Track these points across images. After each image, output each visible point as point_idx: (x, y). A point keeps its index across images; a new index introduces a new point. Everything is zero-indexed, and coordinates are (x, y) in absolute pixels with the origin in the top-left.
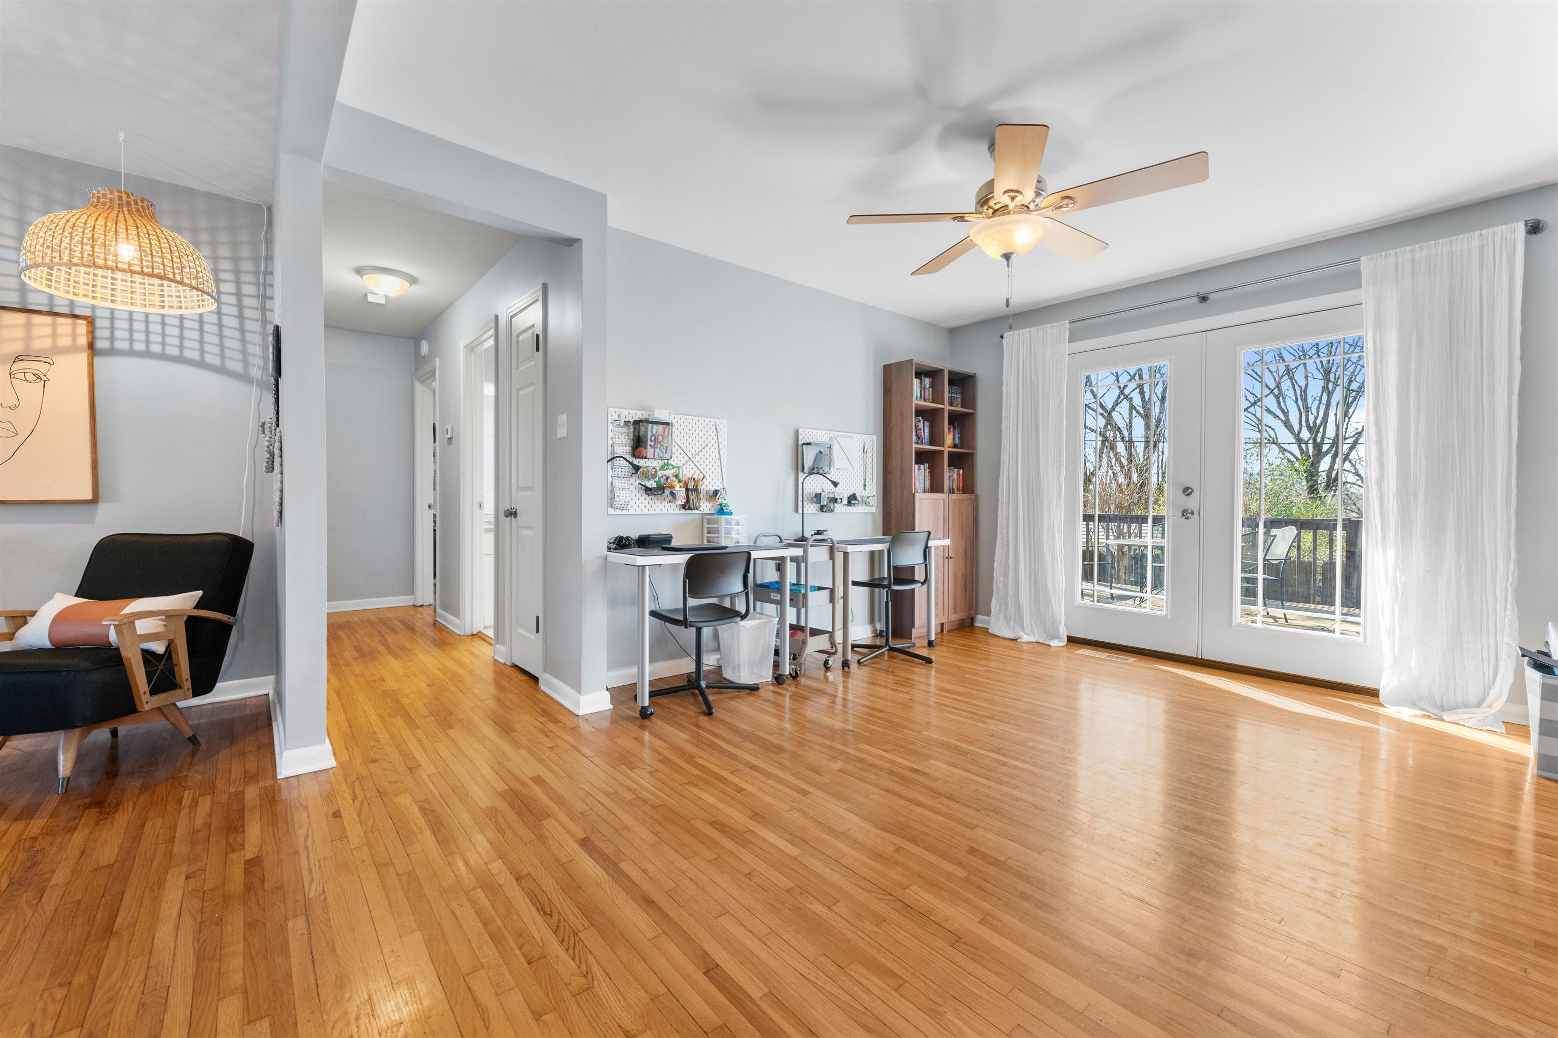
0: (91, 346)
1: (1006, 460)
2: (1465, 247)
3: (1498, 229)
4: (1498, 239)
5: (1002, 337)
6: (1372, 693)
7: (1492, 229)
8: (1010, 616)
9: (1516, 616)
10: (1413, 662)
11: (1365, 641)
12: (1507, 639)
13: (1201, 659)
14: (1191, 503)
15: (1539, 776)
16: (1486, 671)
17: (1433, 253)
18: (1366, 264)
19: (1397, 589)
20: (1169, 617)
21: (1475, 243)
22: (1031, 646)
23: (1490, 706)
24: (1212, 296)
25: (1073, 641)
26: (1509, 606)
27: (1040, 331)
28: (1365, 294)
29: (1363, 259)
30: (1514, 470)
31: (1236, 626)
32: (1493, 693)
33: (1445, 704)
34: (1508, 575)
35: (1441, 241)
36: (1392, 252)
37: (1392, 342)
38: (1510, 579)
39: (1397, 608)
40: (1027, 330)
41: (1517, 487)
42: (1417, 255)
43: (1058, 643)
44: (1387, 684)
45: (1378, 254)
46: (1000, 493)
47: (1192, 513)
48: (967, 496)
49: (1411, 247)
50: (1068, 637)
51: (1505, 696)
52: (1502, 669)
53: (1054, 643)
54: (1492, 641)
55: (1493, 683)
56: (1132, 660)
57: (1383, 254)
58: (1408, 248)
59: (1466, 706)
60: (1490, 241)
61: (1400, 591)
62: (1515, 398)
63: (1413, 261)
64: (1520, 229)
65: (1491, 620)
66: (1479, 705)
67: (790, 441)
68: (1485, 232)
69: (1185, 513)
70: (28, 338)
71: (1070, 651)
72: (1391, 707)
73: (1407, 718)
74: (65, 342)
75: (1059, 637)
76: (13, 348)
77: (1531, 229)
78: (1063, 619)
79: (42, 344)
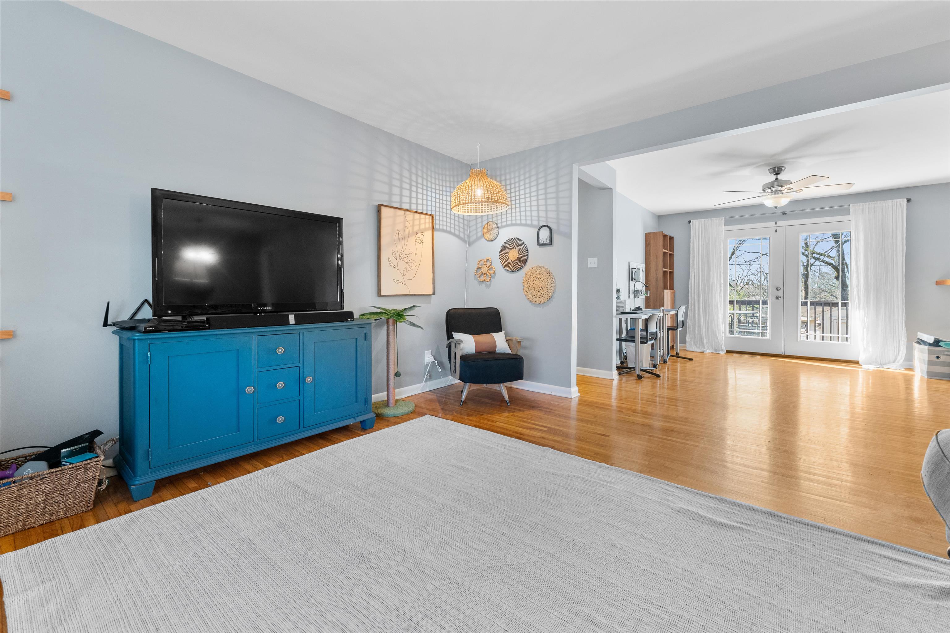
0: (433, 228)
1: (693, 275)
2: (887, 205)
3: (898, 200)
4: (898, 203)
5: (690, 222)
6: (857, 362)
7: (896, 200)
8: (697, 343)
9: (906, 331)
10: (871, 349)
11: (851, 344)
12: (903, 339)
13: (785, 355)
14: (780, 293)
15: (928, 378)
16: (895, 351)
17: (876, 206)
18: (852, 207)
19: (865, 324)
20: (770, 339)
21: (890, 204)
22: (709, 354)
23: (898, 362)
24: (788, 213)
25: (728, 352)
26: (904, 328)
27: (710, 221)
28: (851, 217)
29: (851, 205)
30: (904, 282)
31: (800, 341)
32: (899, 358)
33: (882, 363)
34: (903, 317)
35: (879, 202)
36: (862, 204)
37: (862, 236)
38: (904, 319)
39: (865, 330)
40: (703, 220)
41: (905, 288)
42: (870, 206)
43: (723, 353)
44: (861, 359)
45: (857, 204)
46: (690, 290)
47: (780, 298)
48: (671, 290)
49: (869, 203)
50: (726, 350)
51: (903, 358)
52: (902, 349)
53: (721, 352)
54: (898, 340)
55: (898, 355)
56: (759, 357)
57: (858, 204)
58: (867, 203)
59: (889, 363)
60: (895, 204)
61: (866, 325)
62: (904, 258)
63: (869, 208)
64: (905, 200)
65: (897, 333)
66: (894, 362)
67: (627, 268)
68: (894, 200)
69: (777, 298)
70: (420, 224)
71: (730, 355)
72: (864, 366)
73: (870, 368)
74: (427, 226)
75: (722, 350)
76: (416, 229)
77: (908, 201)
78: (723, 342)
79: (422, 227)
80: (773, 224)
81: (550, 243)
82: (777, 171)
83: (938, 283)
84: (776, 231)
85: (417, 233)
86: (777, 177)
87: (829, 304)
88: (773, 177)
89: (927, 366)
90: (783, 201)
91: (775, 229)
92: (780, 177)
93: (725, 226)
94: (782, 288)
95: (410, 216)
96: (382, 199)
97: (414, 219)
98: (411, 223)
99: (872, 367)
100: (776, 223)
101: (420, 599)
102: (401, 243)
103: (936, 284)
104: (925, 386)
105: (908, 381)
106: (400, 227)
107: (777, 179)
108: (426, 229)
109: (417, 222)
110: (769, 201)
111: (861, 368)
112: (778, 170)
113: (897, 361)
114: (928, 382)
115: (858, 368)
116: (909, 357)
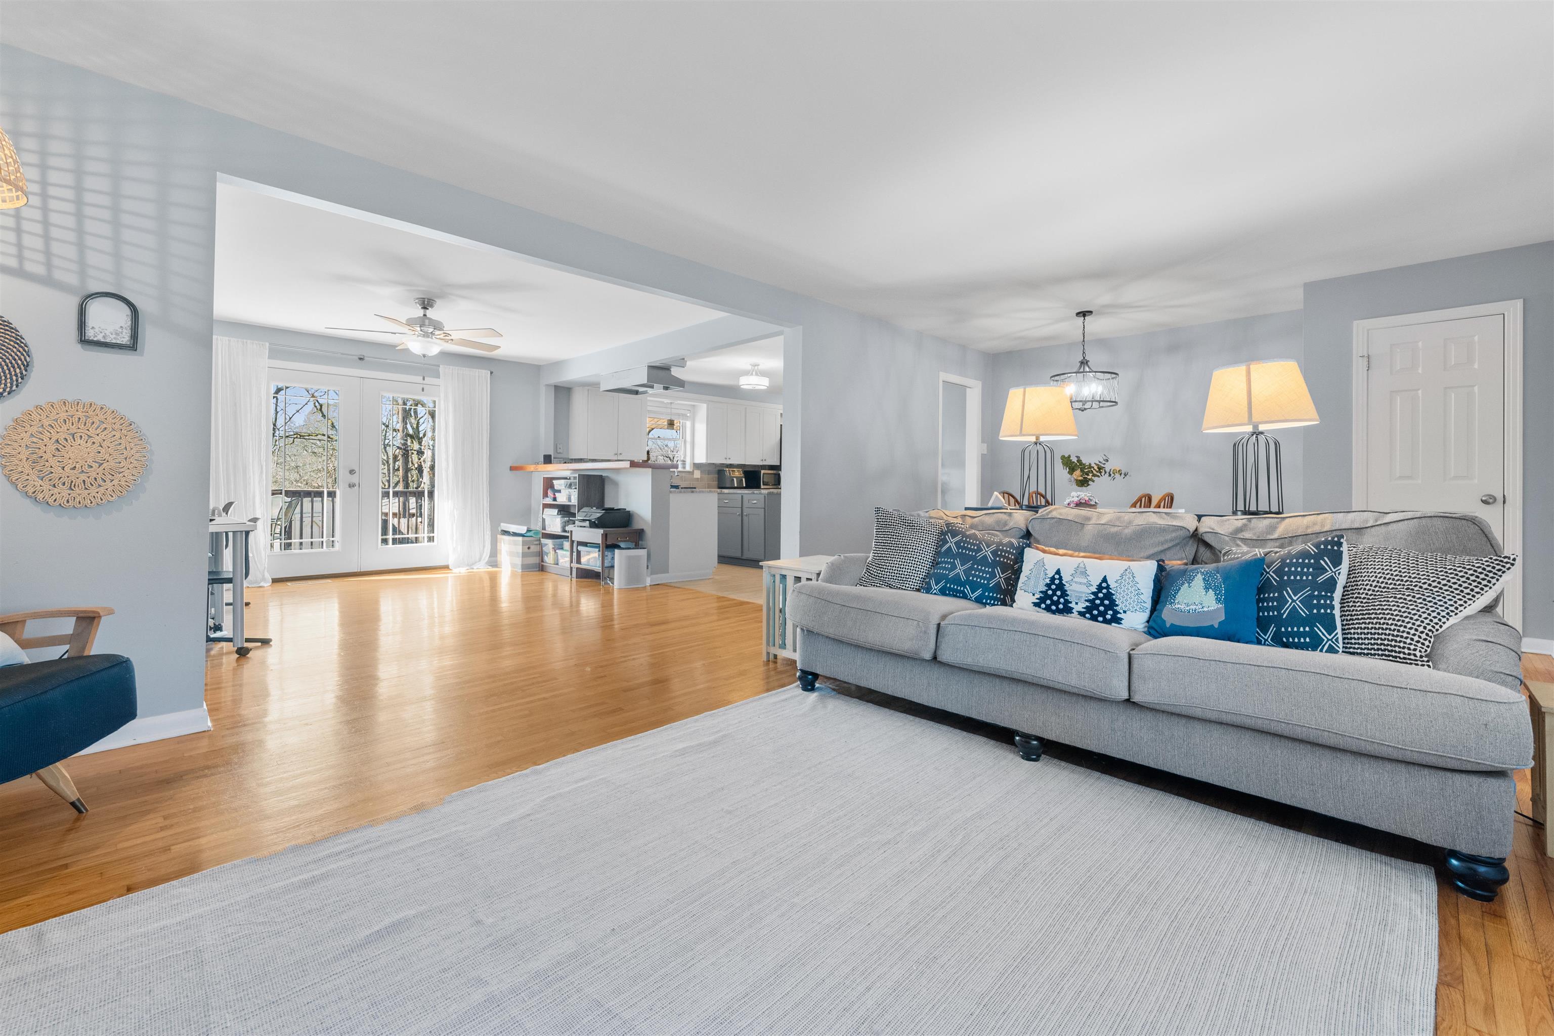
3: (486, 371)
6: (446, 567)
9: (488, 524)
10: (459, 549)
11: (438, 544)
12: (486, 532)
13: (360, 572)
14: (354, 479)
15: (521, 572)
16: (481, 547)
18: (442, 369)
19: (454, 517)
20: (341, 550)
21: (483, 374)
23: (485, 560)
24: (366, 359)
25: (275, 581)
26: (488, 519)
27: (241, 343)
29: (441, 366)
30: (488, 467)
32: (485, 555)
33: (470, 564)
34: (487, 507)
35: (467, 369)
36: (451, 367)
37: (451, 408)
38: (488, 509)
39: (454, 525)
41: (489, 473)
43: (267, 584)
44: (451, 563)
47: (354, 486)
49: (458, 367)
50: (272, 579)
51: (488, 555)
52: (487, 544)
54: (483, 535)
55: (484, 551)
56: (329, 581)
57: (448, 367)
59: (476, 562)
62: (488, 439)
64: (489, 372)
65: (482, 526)
66: (480, 560)
68: (484, 370)
69: (351, 486)
71: (280, 586)
72: (455, 570)
73: (461, 572)
75: (264, 579)
77: (491, 373)
78: (266, 566)
80: (419, 379)
81: (133, 346)
82: (426, 304)
83: (512, 468)
84: (423, 390)
86: (425, 312)
87: (415, 493)
88: (421, 313)
89: (521, 559)
90: (434, 348)
91: (422, 386)
92: (430, 313)
93: (269, 358)
94: (357, 470)
99: (463, 571)
100: (424, 379)
101: (810, 1018)
103: (510, 470)
104: (519, 581)
105: (494, 579)
107: (425, 315)
110: (416, 345)
111: (452, 573)
112: (428, 304)
113: (483, 558)
114: (522, 576)
115: (448, 573)
116: (494, 553)
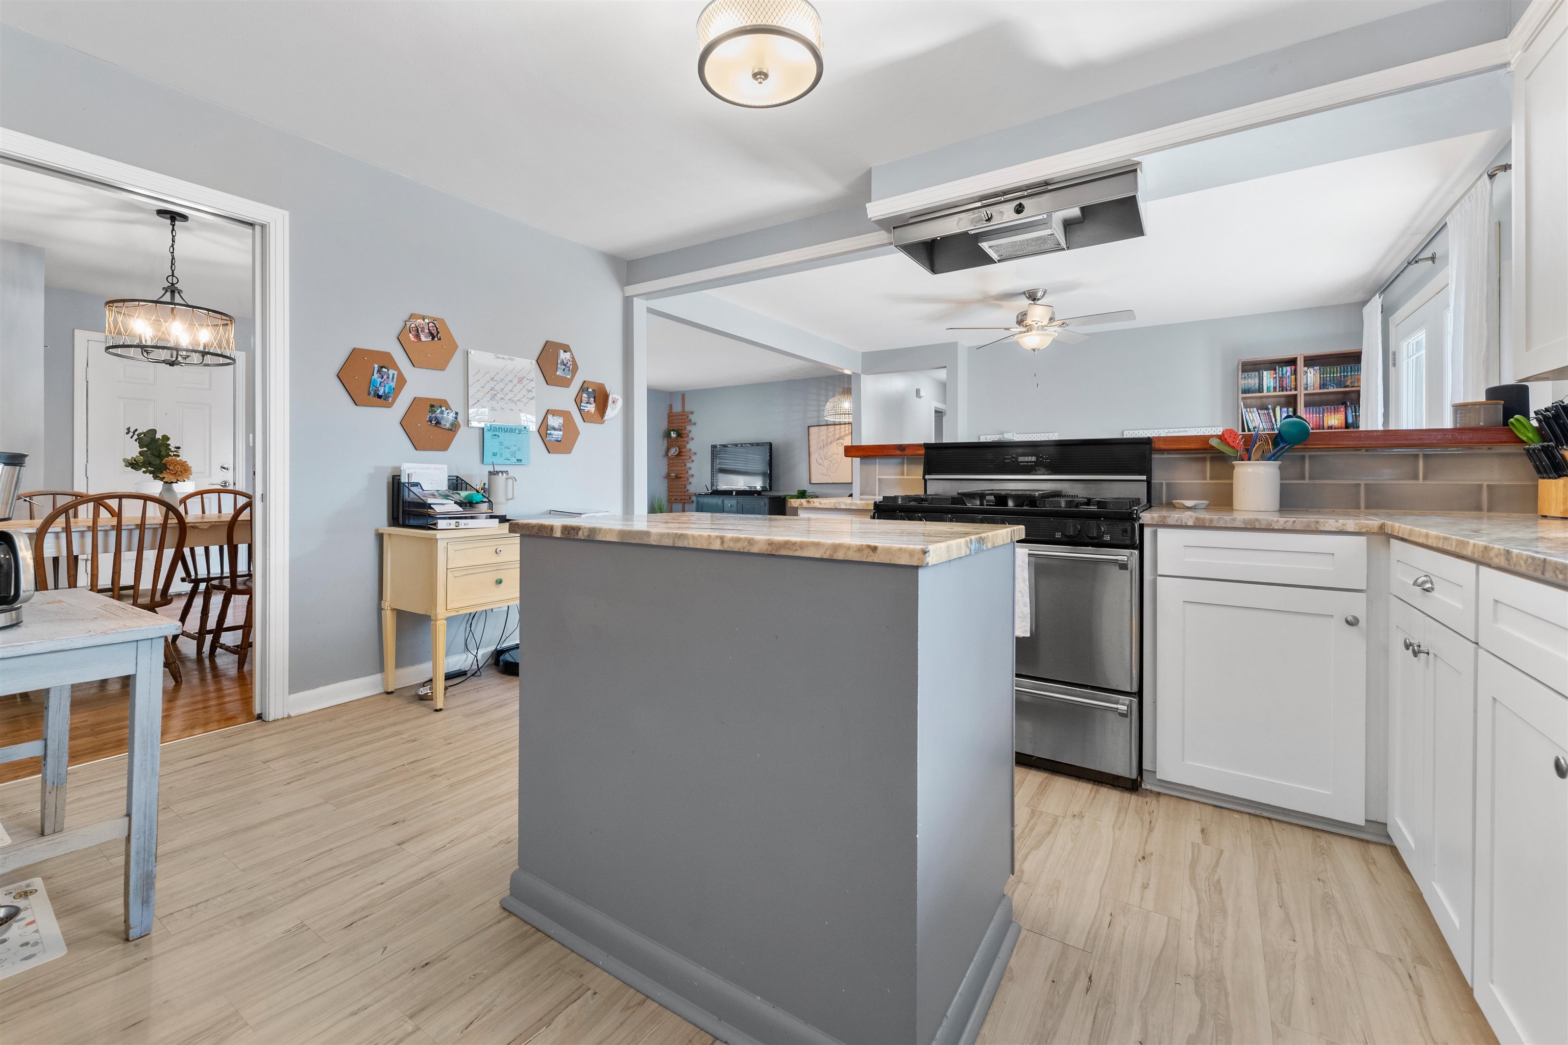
70: (840, 432)
74: (847, 432)
76: (837, 436)
79: (843, 434)
82: (1033, 295)
85: (838, 439)
95: (831, 428)
96: (810, 423)
97: (835, 430)
98: (833, 433)
102: (825, 449)
106: (824, 437)
108: (846, 435)
109: (838, 432)
